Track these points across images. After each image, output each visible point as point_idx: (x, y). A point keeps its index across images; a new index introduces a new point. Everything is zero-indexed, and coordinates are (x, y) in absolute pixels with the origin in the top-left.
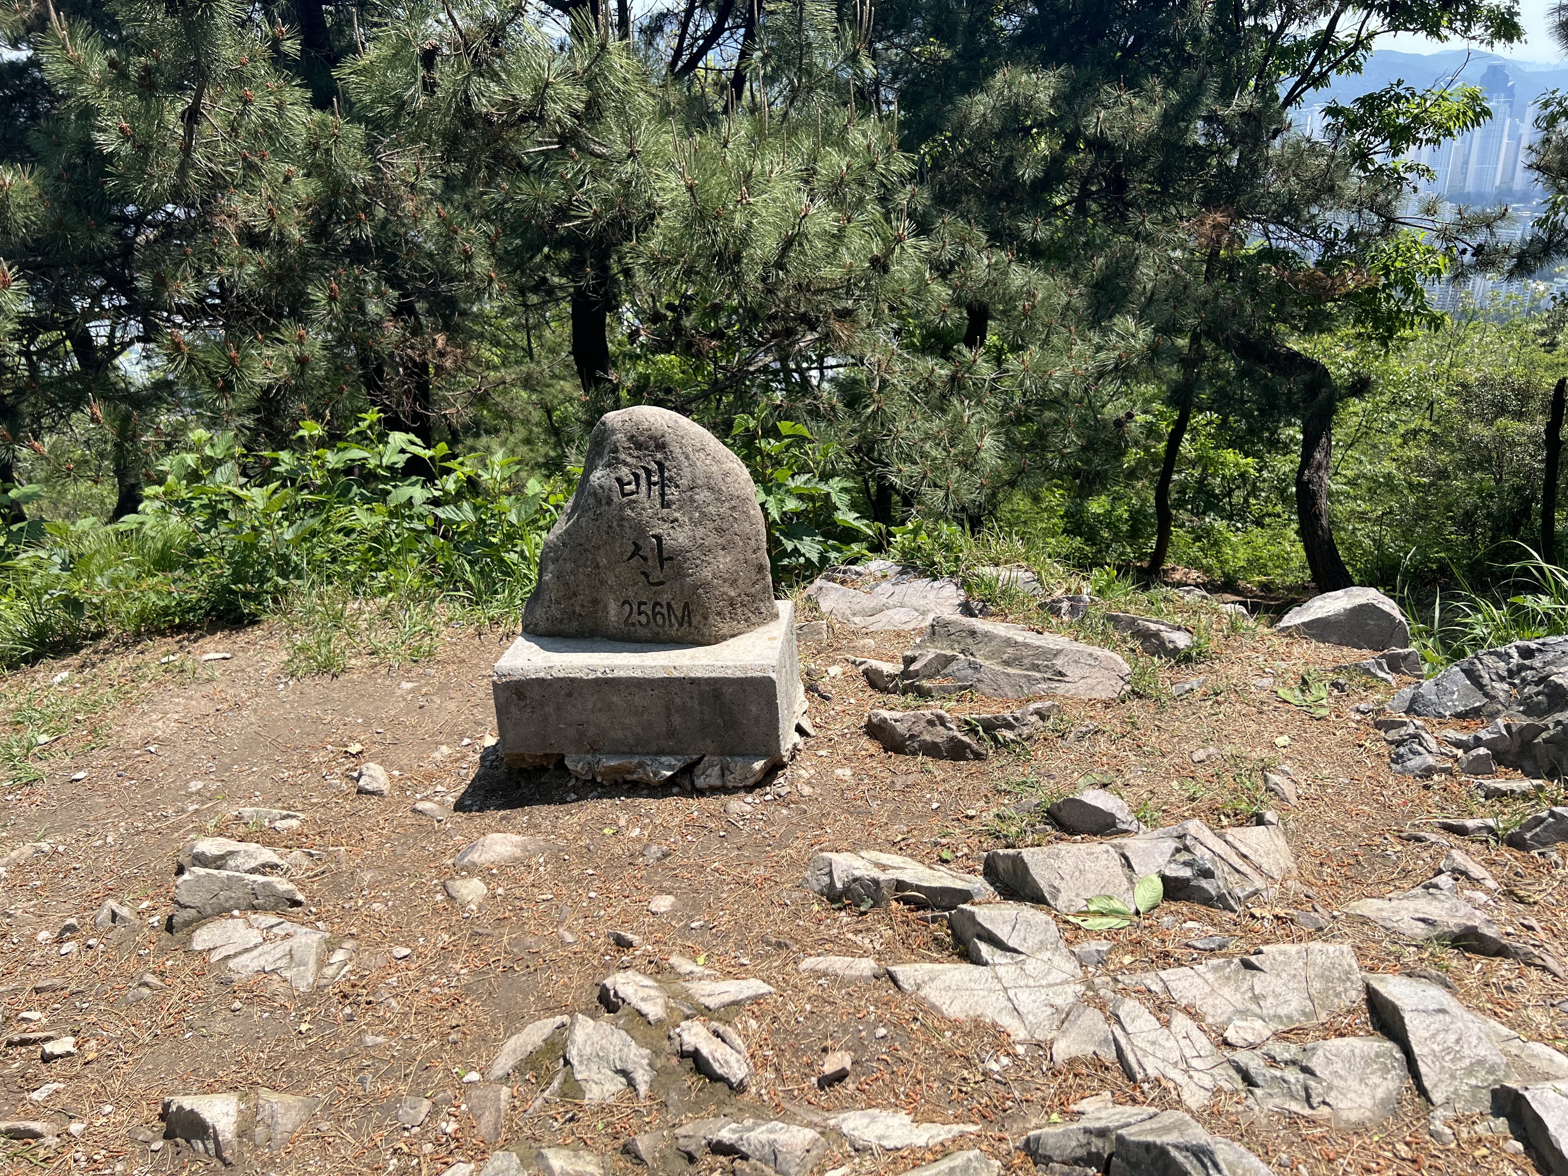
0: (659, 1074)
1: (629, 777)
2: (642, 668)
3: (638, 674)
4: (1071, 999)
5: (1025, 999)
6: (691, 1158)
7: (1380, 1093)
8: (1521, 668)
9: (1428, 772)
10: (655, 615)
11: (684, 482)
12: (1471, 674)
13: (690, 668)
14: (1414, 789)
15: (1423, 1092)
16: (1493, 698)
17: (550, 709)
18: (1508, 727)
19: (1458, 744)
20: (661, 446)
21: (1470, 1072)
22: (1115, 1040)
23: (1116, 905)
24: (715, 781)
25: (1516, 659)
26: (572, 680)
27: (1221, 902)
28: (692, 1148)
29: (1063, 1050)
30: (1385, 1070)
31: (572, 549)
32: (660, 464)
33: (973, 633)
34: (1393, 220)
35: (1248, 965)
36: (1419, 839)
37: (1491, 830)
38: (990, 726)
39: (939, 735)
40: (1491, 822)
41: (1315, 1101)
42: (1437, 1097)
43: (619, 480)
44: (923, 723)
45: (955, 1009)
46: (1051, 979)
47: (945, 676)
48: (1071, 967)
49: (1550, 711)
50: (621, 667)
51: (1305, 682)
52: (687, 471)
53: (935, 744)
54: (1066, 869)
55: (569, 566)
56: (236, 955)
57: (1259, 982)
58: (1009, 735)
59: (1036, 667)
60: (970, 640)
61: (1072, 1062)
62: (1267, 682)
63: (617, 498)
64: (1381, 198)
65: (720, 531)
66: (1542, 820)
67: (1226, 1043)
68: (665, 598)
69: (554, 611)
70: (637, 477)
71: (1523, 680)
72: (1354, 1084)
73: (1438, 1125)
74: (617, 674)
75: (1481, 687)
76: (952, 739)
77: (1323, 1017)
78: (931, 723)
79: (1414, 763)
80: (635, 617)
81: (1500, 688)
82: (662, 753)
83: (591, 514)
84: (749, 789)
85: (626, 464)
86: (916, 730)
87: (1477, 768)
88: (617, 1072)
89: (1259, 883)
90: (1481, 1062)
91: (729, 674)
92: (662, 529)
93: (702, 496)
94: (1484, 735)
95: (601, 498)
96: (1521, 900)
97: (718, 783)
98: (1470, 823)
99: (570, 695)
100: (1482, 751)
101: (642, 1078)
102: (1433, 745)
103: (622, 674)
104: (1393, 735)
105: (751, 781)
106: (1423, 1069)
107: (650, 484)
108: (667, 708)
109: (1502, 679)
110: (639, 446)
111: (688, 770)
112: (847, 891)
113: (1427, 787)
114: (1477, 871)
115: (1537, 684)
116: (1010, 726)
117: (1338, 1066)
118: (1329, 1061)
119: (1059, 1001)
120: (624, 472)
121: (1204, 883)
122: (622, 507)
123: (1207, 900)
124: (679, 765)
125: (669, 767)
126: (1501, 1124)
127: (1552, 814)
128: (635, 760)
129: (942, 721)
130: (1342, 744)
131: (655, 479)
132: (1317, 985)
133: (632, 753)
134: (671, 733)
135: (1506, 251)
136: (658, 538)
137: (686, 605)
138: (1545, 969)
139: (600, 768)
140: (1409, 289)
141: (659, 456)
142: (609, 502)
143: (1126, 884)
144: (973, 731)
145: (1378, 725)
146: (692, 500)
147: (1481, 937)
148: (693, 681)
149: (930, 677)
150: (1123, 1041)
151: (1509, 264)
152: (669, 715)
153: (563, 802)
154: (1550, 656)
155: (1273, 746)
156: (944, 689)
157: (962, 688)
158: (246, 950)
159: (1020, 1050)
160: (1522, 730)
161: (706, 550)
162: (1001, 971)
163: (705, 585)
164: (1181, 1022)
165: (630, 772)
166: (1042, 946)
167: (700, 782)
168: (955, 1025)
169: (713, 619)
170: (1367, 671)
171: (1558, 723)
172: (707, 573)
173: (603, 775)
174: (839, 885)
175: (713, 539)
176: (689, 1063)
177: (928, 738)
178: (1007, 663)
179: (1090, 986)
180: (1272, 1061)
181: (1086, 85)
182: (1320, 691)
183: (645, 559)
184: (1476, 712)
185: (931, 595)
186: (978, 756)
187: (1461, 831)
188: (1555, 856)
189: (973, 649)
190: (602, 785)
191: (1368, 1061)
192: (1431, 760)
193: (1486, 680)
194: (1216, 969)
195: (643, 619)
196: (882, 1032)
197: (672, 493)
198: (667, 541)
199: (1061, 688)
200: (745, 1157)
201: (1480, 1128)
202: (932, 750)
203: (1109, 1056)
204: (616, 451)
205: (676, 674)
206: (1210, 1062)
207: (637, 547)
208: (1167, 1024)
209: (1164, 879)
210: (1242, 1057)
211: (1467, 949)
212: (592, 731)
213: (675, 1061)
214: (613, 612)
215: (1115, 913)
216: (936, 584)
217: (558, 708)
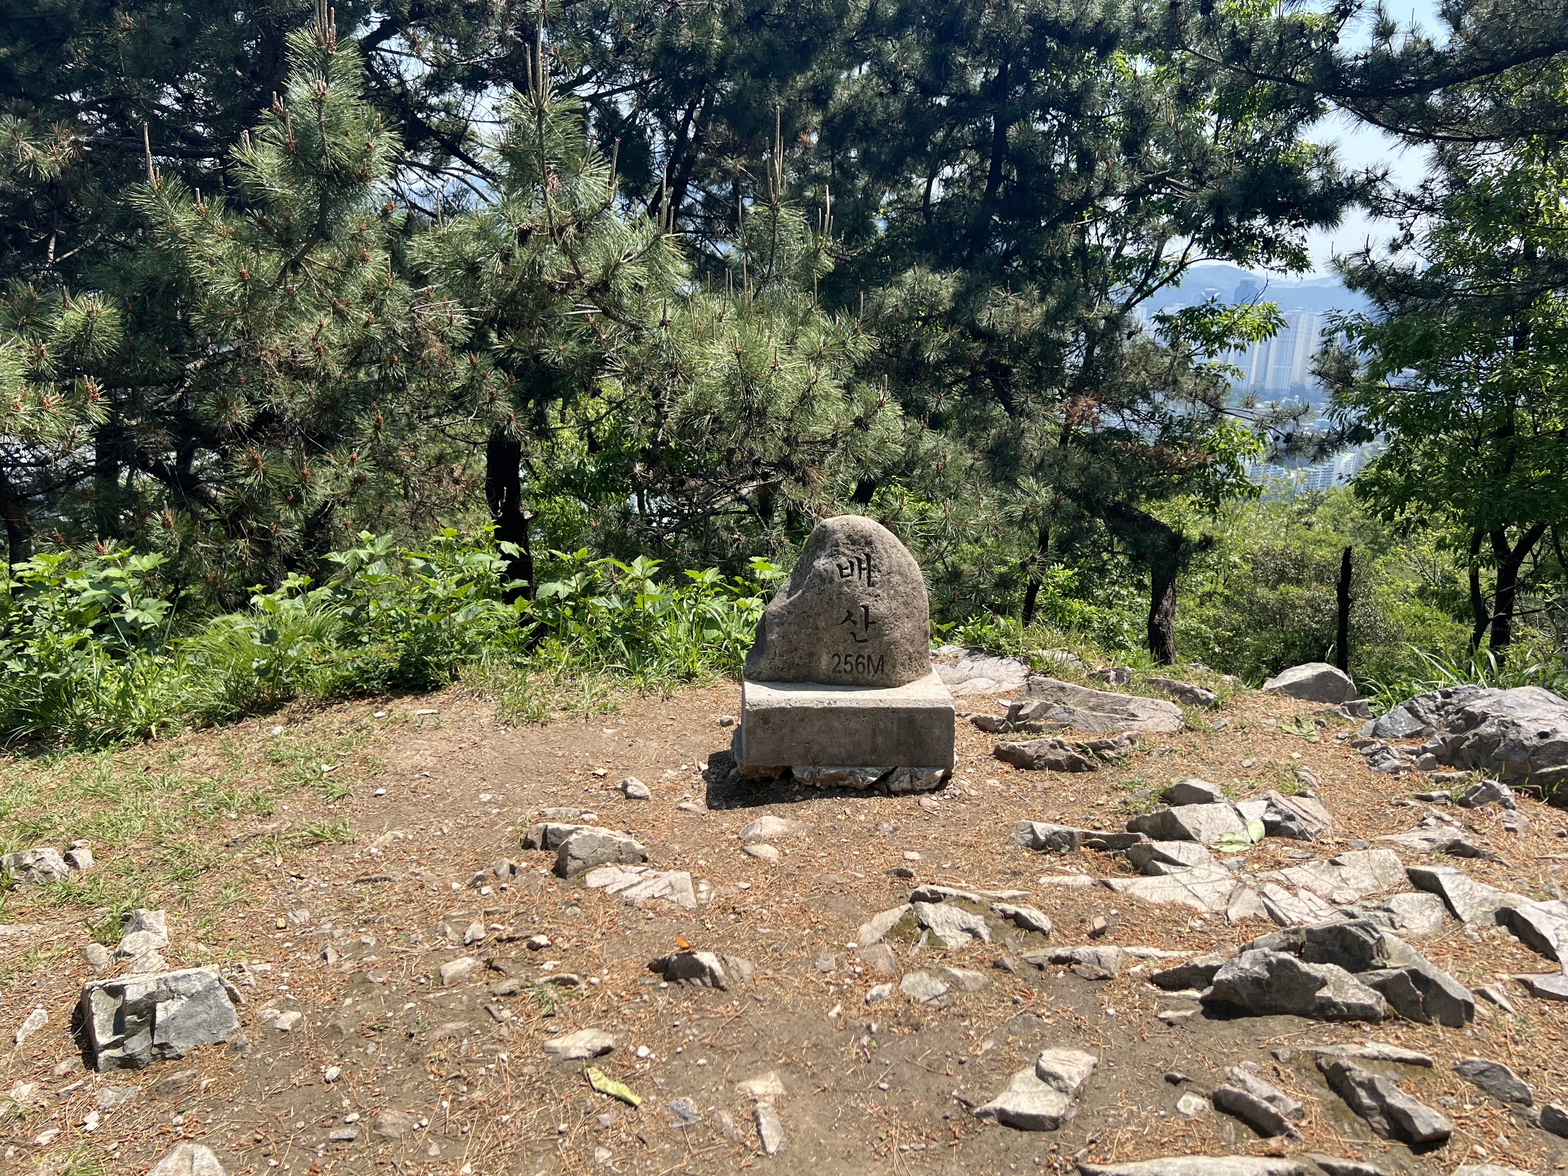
0: (994, 930)
1: (841, 783)
2: (857, 701)
3: (854, 705)
4: (1230, 888)
5: (1199, 890)
6: (1040, 967)
7: (1433, 919)
8: (1444, 704)
9: (1396, 770)
10: (857, 664)
11: (884, 569)
12: (1411, 710)
13: (892, 701)
14: (1390, 780)
15: (1456, 916)
16: (1428, 724)
17: (786, 731)
18: (1443, 739)
19: (1412, 753)
20: (869, 543)
21: (1481, 904)
22: (1266, 906)
23: (1238, 837)
24: (906, 785)
25: (1440, 699)
26: (806, 709)
27: (1302, 835)
28: (1040, 961)
29: (1234, 914)
30: (1433, 908)
31: (797, 616)
32: (867, 555)
33: (1062, 689)
34: (1221, 411)
35: (1334, 863)
36: (1403, 805)
37: (1447, 797)
38: (1096, 748)
39: (1060, 755)
40: (1447, 793)
41: (1397, 925)
42: (1465, 918)
43: (839, 566)
44: (1047, 747)
45: (1156, 898)
46: (1213, 877)
47: (1047, 718)
48: (1223, 871)
49: (1468, 728)
50: (841, 700)
51: (1298, 721)
52: (886, 561)
53: (1058, 762)
54: (1202, 819)
55: (793, 628)
56: (626, 889)
57: (1344, 872)
58: (1112, 754)
59: (1115, 711)
60: (1060, 694)
61: (1242, 920)
62: (1272, 721)
63: (837, 578)
64: (1211, 393)
65: (906, 604)
66: (1479, 788)
67: (1334, 902)
68: (867, 652)
69: (777, 662)
70: (852, 564)
71: (1447, 712)
72: (1417, 916)
73: (1469, 932)
74: (838, 705)
75: (1419, 718)
76: (1071, 757)
77: (1386, 888)
78: (1053, 746)
79: (1386, 765)
80: (842, 666)
81: (1433, 718)
82: (867, 765)
83: (816, 590)
84: (932, 791)
85: (844, 554)
86: (1042, 752)
87: (1426, 766)
88: (963, 930)
89: (1320, 826)
90: (1486, 899)
91: (921, 705)
92: (868, 601)
93: (896, 579)
94: (1428, 745)
95: (824, 578)
96: (1476, 831)
97: (909, 787)
98: (1434, 794)
99: (802, 720)
100: (1429, 755)
101: (984, 932)
102: (1396, 754)
103: (843, 705)
104: (1366, 750)
105: (933, 785)
106: (1455, 904)
107: (860, 569)
108: (874, 731)
109: (1432, 712)
110: (854, 543)
111: (884, 778)
112: (1049, 841)
113: (1397, 779)
114: (1447, 818)
115: (1457, 713)
116: (1111, 748)
117: (1406, 906)
118: (1400, 905)
119: (1222, 889)
120: (843, 560)
121: (1290, 824)
122: (841, 585)
123: (1292, 835)
124: (880, 773)
125: (874, 775)
126: (1504, 929)
127: (1484, 784)
128: (848, 770)
129: (1061, 745)
130: (1334, 757)
131: (864, 566)
132: (1378, 871)
133: (843, 765)
134: (874, 750)
135: (1310, 439)
136: (866, 608)
137: (882, 657)
138: (1501, 863)
139: (821, 776)
140: (1232, 466)
141: (867, 550)
142: (832, 581)
143: (1241, 826)
144: (1084, 752)
145: (1354, 746)
146: (889, 582)
147: (1464, 846)
148: (895, 711)
149: (1036, 719)
150: (1272, 906)
151: (1312, 450)
152: (874, 735)
153: (793, 801)
154: (1462, 696)
155: (1291, 758)
156: (1050, 727)
157: (1062, 726)
158: (632, 886)
159: (1207, 916)
160: (1452, 740)
161: (898, 619)
162: (1178, 876)
163: (895, 643)
164: (1303, 893)
165: (843, 779)
166: (1200, 861)
167: (895, 787)
168: (1160, 907)
169: (900, 668)
170: (1337, 714)
171: (1475, 735)
172: (897, 634)
173: (821, 781)
174: (1043, 838)
175: (902, 610)
176: (1012, 922)
177: (1052, 757)
178: (1092, 709)
179: (1239, 880)
180: (1365, 908)
181: (977, 286)
182: (1309, 726)
183: (855, 623)
184: (1418, 734)
185: (1003, 670)
186: (1091, 769)
187: (1429, 799)
188: (1490, 809)
189: (1065, 699)
190: (819, 789)
191: (1422, 904)
192: (1397, 763)
193: (1422, 713)
194: (1315, 867)
195: (848, 667)
196: (1114, 912)
197: (876, 576)
198: (872, 610)
199: (1136, 725)
200: (1078, 962)
201: (1493, 932)
202: (1056, 766)
203: (1265, 915)
204: (837, 545)
205: (882, 705)
206: (1329, 912)
207: (850, 614)
208: (1296, 895)
209: (1265, 823)
210: (1349, 908)
211: (1456, 854)
212: (815, 748)
213: (1001, 922)
214: (825, 662)
215: (1239, 842)
216: (1005, 661)
217: (793, 730)
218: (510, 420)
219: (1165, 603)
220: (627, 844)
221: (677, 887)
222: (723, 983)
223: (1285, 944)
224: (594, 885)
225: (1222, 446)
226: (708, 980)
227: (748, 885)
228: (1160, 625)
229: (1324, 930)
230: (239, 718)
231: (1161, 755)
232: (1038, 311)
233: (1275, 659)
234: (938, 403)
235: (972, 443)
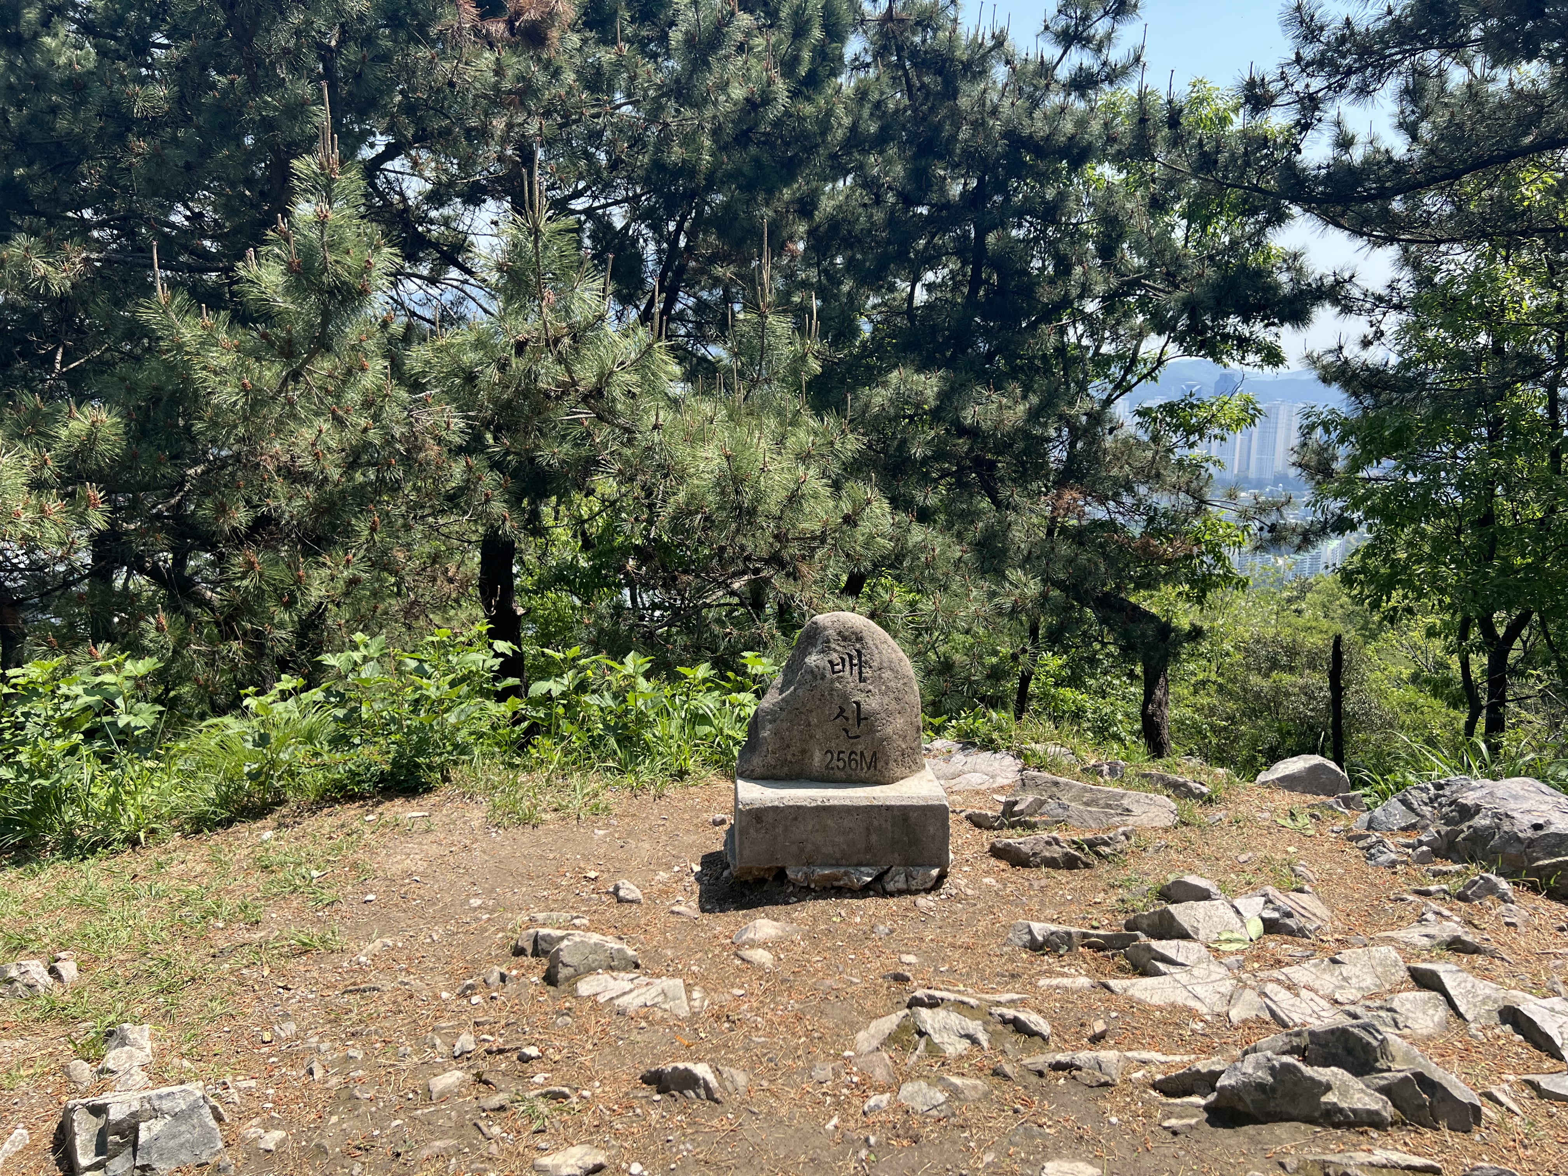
0: (993, 1036)
1: (836, 884)
2: (851, 798)
3: (848, 803)
4: (1230, 988)
5: (1199, 991)
6: (1041, 1074)
7: (1436, 1019)
8: (1437, 797)
9: (1393, 864)
10: (850, 760)
11: (875, 664)
12: (1404, 802)
13: (886, 798)
14: (1387, 875)
15: (1460, 1015)
16: (1423, 817)
17: (780, 830)
18: (1438, 832)
19: (1408, 846)
20: (860, 639)
21: (1484, 1002)
22: (1268, 1007)
23: (1236, 935)
24: (901, 885)
25: (1432, 791)
26: (799, 807)
27: (1301, 932)
28: (1040, 1068)
29: (1236, 1015)
30: (1436, 1007)
31: (790, 712)
32: (858, 651)
33: (1056, 784)
34: (1205, 502)
35: (1334, 961)
36: (1402, 900)
37: (1445, 892)
38: (1092, 844)
39: (1056, 852)
40: (1445, 887)
41: (1401, 1025)
42: (1469, 1017)
43: (830, 662)
44: (1042, 844)
45: (1157, 1000)
46: (1213, 978)
47: (1042, 814)
48: (1223, 970)
49: (1462, 821)
50: (835, 798)
51: (1292, 814)
52: (877, 657)
53: (1054, 859)
54: (1200, 916)
55: (785, 725)
56: (618, 997)
57: (1345, 970)
58: (1108, 850)
59: (1109, 806)
60: (1054, 789)
61: (1244, 1021)
62: (1267, 815)
63: (828, 675)
64: (1194, 485)
65: (897, 699)
66: (1476, 882)
67: (1336, 1002)
68: (859, 748)
69: (770, 759)
70: (843, 660)
71: (1440, 804)
72: (1421, 1015)
73: (1474, 1031)
74: (832, 803)
75: (1413, 810)
76: (1067, 854)
77: (1388, 987)
78: (1048, 843)
79: (1382, 858)
80: (835, 762)
81: (1427, 810)
82: (861, 864)
83: (808, 686)
84: (928, 891)
85: (835, 650)
86: (1037, 849)
87: (1423, 859)
88: (962, 1036)
89: (1319, 923)
90: (1489, 997)
91: (915, 802)
92: (859, 697)
93: (887, 674)
94: (1424, 838)
95: (816, 674)
96: (1476, 926)
97: (904, 887)
98: (1432, 888)
99: (796, 819)
100: (1425, 848)
101: (983, 1038)
102: (1393, 847)
103: (836, 803)
104: (1362, 843)
105: (929, 885)
106: (1458, 1003)
107: (852, 665)
108: (868, 829)
109: (1426, 804)
110: (845, 639)
111: (879, 878)
112: (1046, 941)
113: (1395, 873)
114: (1446, 913)
115: (1450, 805)
116: (1106, 844)
117: (1408, 1006)
118: (1403, 1004)
119: (1222, 990)
120: (835, 657)
121: (1288, 921)
122: (832, 681)
123: (1291, 932)
124: (875, 873)
125: (869, 875)
126: (1508, 1028)
127: (1482, 878)
128: (842, 870)
129: (1057, 841)
130: (1330, 851)
131: (855, 661)
132: (1379, 969)
133: (838, 865)
134: (869, 849)
135: (1294, 530)
136: (858, 704)
137: (875, 753)
138: (1503, 959)
139: (816, 877)
140: (1219, 558)
141: (858, 646)
142: (823, 677)
143: (1240, 924)
144: (1080, 848)
145: (1350, 839)
146: (880, 677)
147: (1464, 942)
148: (889, 808)
149: (1031, 815)
150: (1274, 1007)
151: (1297, 540)
152: (868, 834)
153: (787, 903)
154: (1454, 788)
155: (1287, 852)
156: (1045, 823)
157: (1057, 822)
158: (624, 994)
159: (1209, 1018)
160: (1447, 833)
161: (890, 714)
162: (1178, 977)
163: (888, 738)
164: (1304, 993)
165: (837, 879)
166: (1200, 961)
167: (891, 887)
168: (1161, 1009)
169: (892, 764)
170: (1331, 807)
171: (1469, 827)
172: (889, 730)
173: (816, 882)
174: (1040, 938)
175: (894, 706)
176: (1011, 1027)
177: (1047, 854)
178: (1086, 804)
179: (1240, 980)
180: (1368, 1008)
181: (961, 385)
182: (1303, 820)
183: (847, 719)
184: (1413, 826)
185: (996, 764)
186: (1087, 866)
187: (1427, 894)
188: (1488, 903)
189: (1059, 795)
190: (814, 890)
191: (1425, 1003)
192: (1393, 856)
193: (1416, 806)
194: (1315, 965)
195: (841, 764)
196: (1114, 1014)
197: (867, 672)
198: (864, 706)
199: (1131, 820)
200: (1079, 1068)
201: (1497, 1031)
202: (1052, 863)
203: (1267, 1017)
204: (828, 641)
205: (876, 803)
206: (1332, 1012)
207: (842, 710)
208: (1297, 995)
209: (1263, 920)
210: (1351, 1008)
211: (1456, 950)
212: (809, 847)
213: (1000, 1027)
214: (817, 759)
215: (1238, 940)
216: (998, 755)
217: (786, 830)
218: (505, 519)
219: (1158, 693)
220: (619, 951)
221: (670, 995)
222: (717, 1095)
223: (1288, 1047)
224: (585, 994)
225: (1207, 537)
226: (702, 1092)
227: (742, 992)
228: (1154, 714)
229: (1326, 1032)
230: (229, 822)
231: (1157, 851)
232: (1021, 408)
233: (1271, 748)
234: (926, 497)
235: (960, 536)
